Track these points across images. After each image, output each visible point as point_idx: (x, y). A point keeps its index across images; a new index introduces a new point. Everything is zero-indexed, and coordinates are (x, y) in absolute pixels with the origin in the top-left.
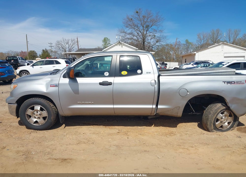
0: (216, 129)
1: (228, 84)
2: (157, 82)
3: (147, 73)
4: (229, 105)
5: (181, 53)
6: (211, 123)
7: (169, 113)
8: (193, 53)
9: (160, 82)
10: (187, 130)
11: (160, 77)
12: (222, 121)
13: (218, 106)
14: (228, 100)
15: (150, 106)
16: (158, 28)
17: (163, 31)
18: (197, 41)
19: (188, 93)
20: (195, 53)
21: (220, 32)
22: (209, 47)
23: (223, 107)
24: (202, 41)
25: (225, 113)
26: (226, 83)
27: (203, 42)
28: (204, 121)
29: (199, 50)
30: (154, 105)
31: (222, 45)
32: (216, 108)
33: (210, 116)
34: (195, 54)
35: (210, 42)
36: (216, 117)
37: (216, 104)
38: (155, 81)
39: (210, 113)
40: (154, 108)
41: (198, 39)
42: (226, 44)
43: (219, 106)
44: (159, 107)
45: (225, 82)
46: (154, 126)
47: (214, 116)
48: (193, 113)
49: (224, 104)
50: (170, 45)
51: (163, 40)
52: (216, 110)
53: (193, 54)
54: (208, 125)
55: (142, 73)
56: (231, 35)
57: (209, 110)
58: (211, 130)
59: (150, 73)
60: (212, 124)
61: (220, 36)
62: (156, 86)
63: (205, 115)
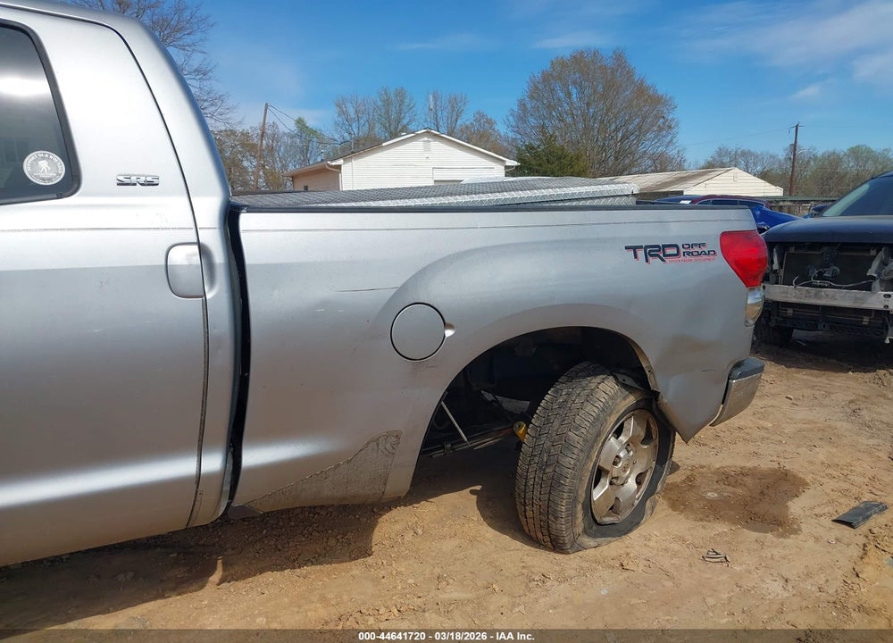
0: (595, 527)
1: (650, 258)
2: (219, 255)
3: (121, 184)
4: (658, 382)
5: (284, 166)
6: (575, 500)
7: (329, 491)
8: (334, 164)
9: (249, 259)
10: (437, 571)
11: (246, 221)
12: (617, 478)
13: (603, 397)
14: (651, 355)
15: (180, 468)
16: (189, 57)
17: (210, 74)
18: (337, 124)
19: (449, 333)
20: (340, 162)
21: (407, 101)
22: (384, 144)
23: (624, 399)
24: (354, 125)
25: (631, 426)
26: (641, 253)
27: (356, 131)
28: (529, 495)
29: (353, 153)
30: (212, 449)
31: (426, 139)
32: (594, 411)
33: (568, 461)
34: (339, 167)
35: (378, 130)
36: (595, 465)
37: (584, 383)
38: (204, 251)
39: (568, 445)
40: (211, 476)
41: (341, 120)
42: (436, 135)
43: (607, 393)
44: (252, 457)
45: (635, 249)
46: (222, 581)
47: (588, 457)
48: (459, 448)
49: (629, 382)
50: (242, 134)
51: (213, 109)
52: (597, 419)
53: (332, 166)
54: (556, 518)
55: (70, 184)
56: (440, 113)
57: (556, 424)
58: (572, 546)
59: (151, 184)
60: (579, 507)
61: (407, 115)
62: (218, 294)
63: (536, 460)
